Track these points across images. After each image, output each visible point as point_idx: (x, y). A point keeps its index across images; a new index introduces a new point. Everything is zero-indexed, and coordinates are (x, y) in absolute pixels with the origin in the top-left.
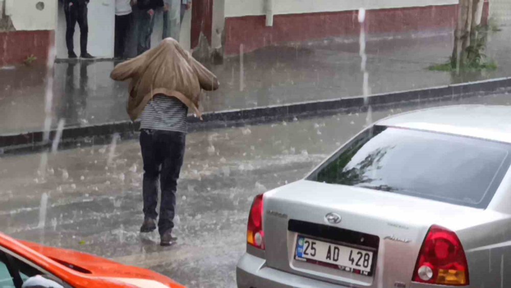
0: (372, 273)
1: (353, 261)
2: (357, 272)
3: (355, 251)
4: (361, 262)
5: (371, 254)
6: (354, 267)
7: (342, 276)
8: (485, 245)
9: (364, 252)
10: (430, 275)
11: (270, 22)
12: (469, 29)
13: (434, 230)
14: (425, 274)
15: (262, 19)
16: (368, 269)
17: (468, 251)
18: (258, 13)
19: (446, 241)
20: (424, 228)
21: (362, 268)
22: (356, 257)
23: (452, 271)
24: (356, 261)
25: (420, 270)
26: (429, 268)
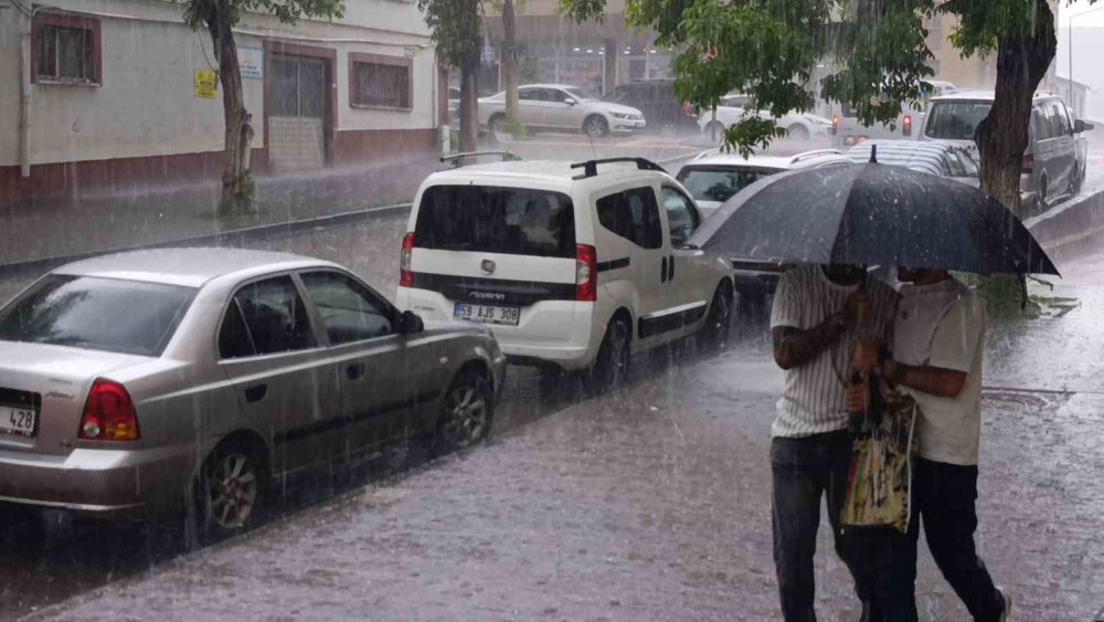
0: (34, 434)
1: (14, 421)
2: (18, 433)
3: (16, 411)
4: (23, 423)
5: (33, 413)
6: (16, 428)
7: (15, 441)
8: (160, 394)
9: (26, 412)
10: (97, 431)
11: (26, 173)
12: (237, 174)
13: (99, 383)
14: (92, 430)
15: (18, 169)
16: (31, 430)
17: (138, 403)
18: (12, 163)
19: (111, 393)
20: (87, 382)
21: (24, 429)
22: (17, 417)
23: (121, 426)
24: (18, 421)
25: (86, 428)
26: (95, 425)
